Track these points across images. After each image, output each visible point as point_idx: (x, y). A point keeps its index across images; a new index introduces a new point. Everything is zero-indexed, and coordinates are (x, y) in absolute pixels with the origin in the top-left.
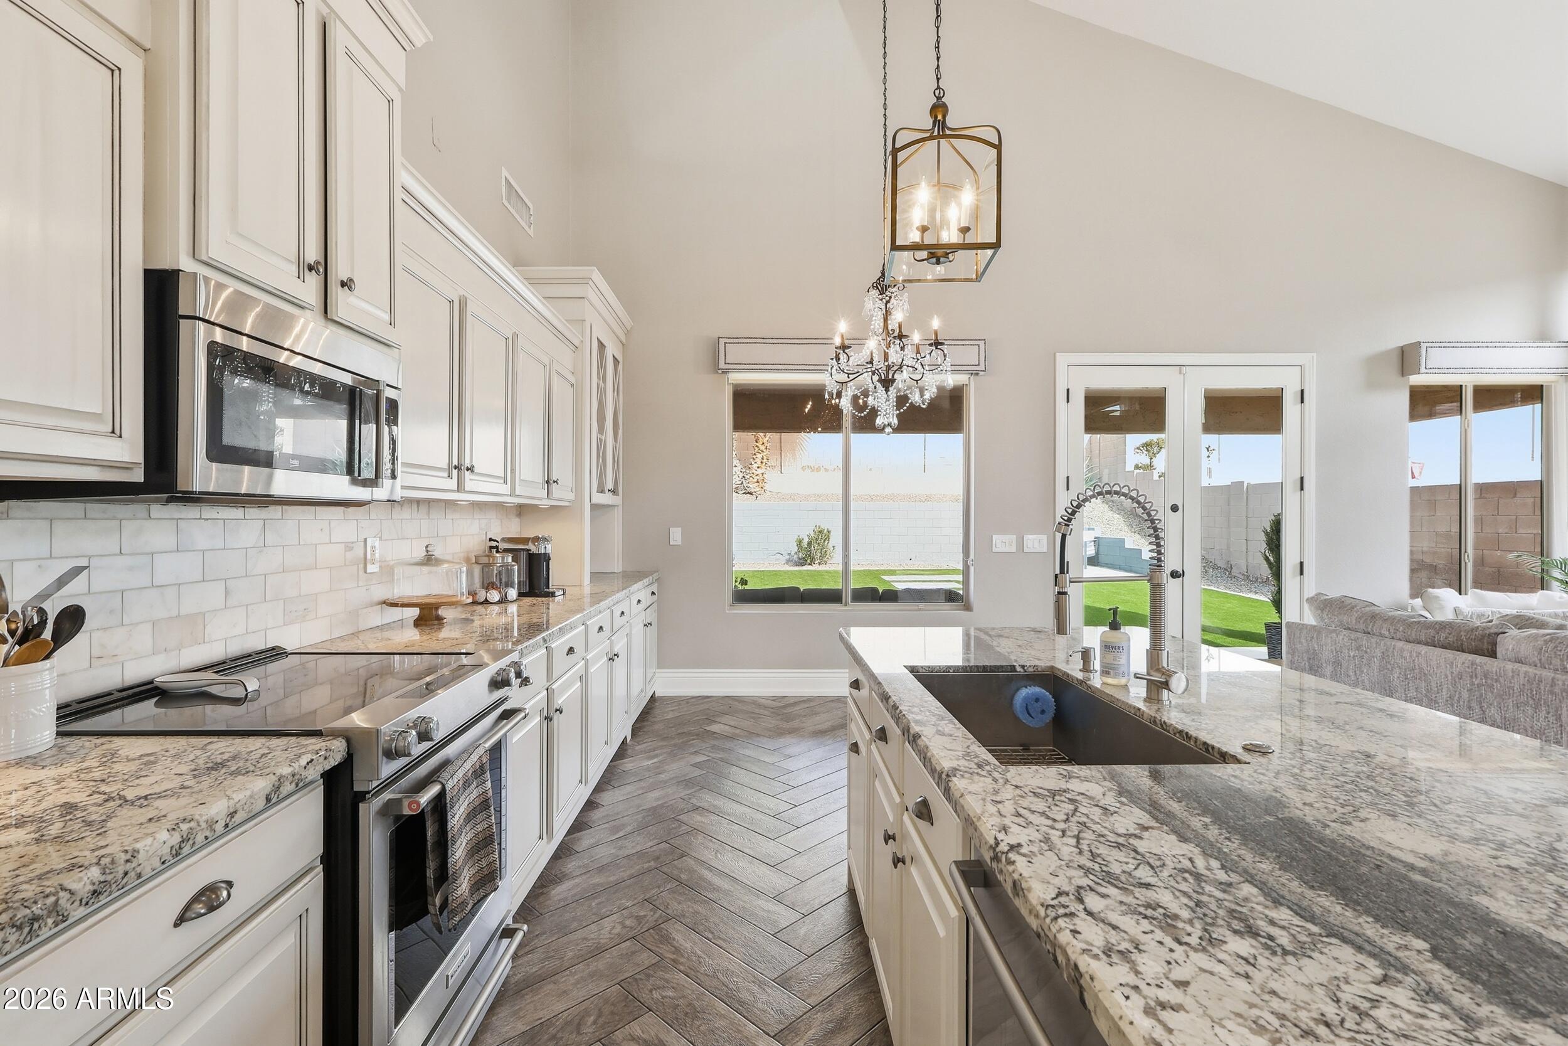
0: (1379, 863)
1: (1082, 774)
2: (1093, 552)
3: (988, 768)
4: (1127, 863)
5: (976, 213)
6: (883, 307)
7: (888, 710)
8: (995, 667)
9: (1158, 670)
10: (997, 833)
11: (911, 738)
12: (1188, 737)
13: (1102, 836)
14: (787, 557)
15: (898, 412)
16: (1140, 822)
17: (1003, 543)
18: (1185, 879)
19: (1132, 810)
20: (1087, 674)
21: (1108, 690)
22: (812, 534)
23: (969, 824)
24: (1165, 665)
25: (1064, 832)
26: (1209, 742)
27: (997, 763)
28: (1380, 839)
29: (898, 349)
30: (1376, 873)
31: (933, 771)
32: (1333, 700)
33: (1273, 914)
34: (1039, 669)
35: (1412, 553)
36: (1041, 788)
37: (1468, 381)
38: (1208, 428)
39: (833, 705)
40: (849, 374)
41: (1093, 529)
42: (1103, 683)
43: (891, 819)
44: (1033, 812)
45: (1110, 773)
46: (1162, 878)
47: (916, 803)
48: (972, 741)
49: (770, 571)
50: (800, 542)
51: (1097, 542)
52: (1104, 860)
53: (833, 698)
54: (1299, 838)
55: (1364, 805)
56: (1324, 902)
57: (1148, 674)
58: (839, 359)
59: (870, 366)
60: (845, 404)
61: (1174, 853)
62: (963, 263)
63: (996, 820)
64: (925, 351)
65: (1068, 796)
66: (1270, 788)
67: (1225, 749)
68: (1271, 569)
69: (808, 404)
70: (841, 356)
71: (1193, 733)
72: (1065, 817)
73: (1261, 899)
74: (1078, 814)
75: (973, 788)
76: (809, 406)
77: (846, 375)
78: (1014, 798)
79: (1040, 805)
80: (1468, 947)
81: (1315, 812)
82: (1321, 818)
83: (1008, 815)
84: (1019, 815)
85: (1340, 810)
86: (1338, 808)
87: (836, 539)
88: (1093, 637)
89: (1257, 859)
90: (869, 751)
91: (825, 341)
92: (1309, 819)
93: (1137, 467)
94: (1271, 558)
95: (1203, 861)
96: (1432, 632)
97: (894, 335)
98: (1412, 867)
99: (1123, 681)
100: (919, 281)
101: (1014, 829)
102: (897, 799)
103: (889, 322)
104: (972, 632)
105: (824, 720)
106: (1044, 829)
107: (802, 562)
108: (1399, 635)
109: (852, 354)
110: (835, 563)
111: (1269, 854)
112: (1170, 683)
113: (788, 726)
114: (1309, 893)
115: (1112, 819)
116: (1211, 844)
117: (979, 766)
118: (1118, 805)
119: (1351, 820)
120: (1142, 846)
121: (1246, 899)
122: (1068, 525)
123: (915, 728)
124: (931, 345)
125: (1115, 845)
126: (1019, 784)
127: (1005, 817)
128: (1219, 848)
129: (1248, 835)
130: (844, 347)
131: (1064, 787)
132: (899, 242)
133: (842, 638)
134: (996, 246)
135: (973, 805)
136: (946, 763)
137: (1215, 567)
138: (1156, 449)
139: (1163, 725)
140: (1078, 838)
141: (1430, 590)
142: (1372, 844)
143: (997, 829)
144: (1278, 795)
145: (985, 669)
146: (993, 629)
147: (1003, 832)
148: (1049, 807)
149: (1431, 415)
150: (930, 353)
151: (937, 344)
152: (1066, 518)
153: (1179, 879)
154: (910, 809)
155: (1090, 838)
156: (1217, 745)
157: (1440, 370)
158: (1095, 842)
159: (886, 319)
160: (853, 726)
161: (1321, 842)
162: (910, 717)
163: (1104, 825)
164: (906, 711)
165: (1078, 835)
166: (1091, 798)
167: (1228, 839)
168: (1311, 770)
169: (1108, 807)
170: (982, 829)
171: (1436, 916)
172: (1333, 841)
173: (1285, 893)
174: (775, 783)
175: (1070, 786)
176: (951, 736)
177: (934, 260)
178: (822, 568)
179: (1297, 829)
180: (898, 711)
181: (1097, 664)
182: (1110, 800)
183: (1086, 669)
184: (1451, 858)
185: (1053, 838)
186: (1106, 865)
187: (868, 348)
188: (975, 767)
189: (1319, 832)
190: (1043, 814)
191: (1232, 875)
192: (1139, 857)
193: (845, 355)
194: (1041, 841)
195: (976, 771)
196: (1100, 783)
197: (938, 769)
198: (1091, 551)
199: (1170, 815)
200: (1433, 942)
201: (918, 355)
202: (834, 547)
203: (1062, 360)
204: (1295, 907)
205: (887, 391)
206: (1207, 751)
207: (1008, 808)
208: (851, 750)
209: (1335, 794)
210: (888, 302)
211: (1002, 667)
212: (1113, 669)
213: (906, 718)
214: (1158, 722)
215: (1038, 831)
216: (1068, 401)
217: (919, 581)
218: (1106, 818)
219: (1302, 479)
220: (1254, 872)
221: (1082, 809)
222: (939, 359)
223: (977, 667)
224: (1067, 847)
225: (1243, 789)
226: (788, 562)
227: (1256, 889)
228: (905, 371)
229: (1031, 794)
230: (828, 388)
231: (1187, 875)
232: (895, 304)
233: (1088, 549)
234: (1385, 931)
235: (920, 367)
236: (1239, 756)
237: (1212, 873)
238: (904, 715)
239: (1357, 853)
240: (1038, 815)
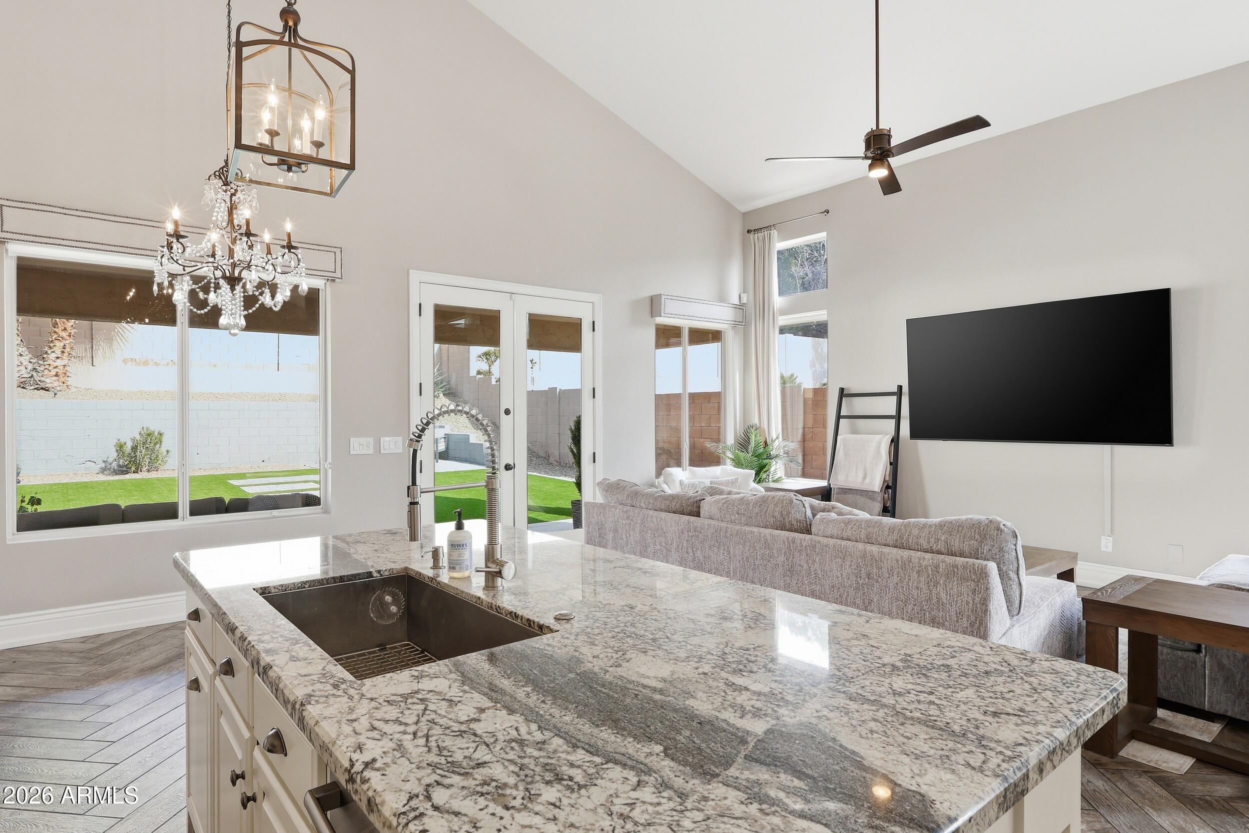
0: (636, 692)
1: (432, 671)
2: (444, 447)
3: (343, 686)
4: (468, 748)
5: (330, 127)
6: (228, 200)
7: (234, 642)
8: (352, 575)
9: (494, 562)
10: (352, 754)
11: (261, 670)
12: (516, 616)
13: (448, 728)
14: (103, 465)
15: (246, 312)
16: (479, 705)
17: (360, 445)
18: (512, 749)
19: (473, 696)
20: (436, 571)
21: (454, 584)
22: (138, 437)
23: (324, 750)
24: (499, 557)
25: (415, 734)
26: (531, 618)
27: (352, 678)
28: (637, 673)
29: (246, 248)
30: (635, 701)
31: (285, 702)
32: (613, 565)
33: (572, 758)
34: (395, 572)
35: (657, 441)
36: (395, 695)
37: (685, 324)
38: (531, 345)
39: (168, 633)
40: (184, 266)
41: (443, 427)
42: (451, 578)
43: (240, 757)
44: (387, 721)
45: (455, 665)
46: (495, 753)
47: (268, 737)
48: (327, 661)
49: (77, 484)
50: (120, 447)
51: (447, 438)
52: (449, 751)
53: (167, 626)
54: (591, 687)
55: (629, 648)
56: (606, 736)
57: (487, 567)
58: (172, 248)
59: (211, 260)
60: (180, 297)
61: (503, 727)
62: (315, 175)
63: (351, 741)
64: (278, 252)
65: (420, 696)
66: (572, 649)
67: (542, 622)
68: (575, 458)
69: (130, 290)
70: (175, 247)
71: (520, 613)
72: (415, 719)
73: (565, 747)
74: (428, 712)
75: (327, 712)
76: (131, 294)
77: (182, 267)
78: (369, 713)
79: (392, 712)
80: (683, 740)
81: (600, 662)
82: (603, 666)
83: (363, 732)
84: (374, 728)
85: (615, 656)
86: (614, 655)
87: (170, 443)
88: (443, 533)
89: (563, 713)
90: (213, 686)
91: (155, 224)
92: (596, 669)
93: (479, 373)
94: (575, 450)
95: (525, 727)
96: (668, 502)
97: (240, 232)
98: (654, 690)
99: (466, 574)
100: (269, 184)
101: (370, 744)
102: (246, 734)
103: (235, 216)
104: (331, 542)
105: (155, 653)
106: (397, 736)
107: (123, 470)
108: (650, 506)
109: (189, 244)
110: (169, 469)
111: (570, 706)
112: (502, 572)
113: (105, 670)
114: (596, 731)
115: (456, 709)
116: (532, 711)
117: (336, 686)
118: (461, 694)
119: (621, 662)
120: (479, 728)
121: (555, 751)
122: (419, 441)
123: (266, 659)
124: (283, 247)
125: (459, 733)
126: (375, 696)
127: (360, 734)
128: (537, 712)
129: (558, 695)
130: (178, 236)
131: (416, 689)
132: (245, 141)
133: (176, 564)
134: (351, 167)
135: (328, 730)
136: (298, 692)
137: (538, 457)
138: (493, 358)
139: (498, 608)
140: (427, 737)
141: (667, 469)
142: (633, 678)
143: (352, 750)
144: (577, 654)
145: (342, 578)
146: (350, 535)
147: (358, 751)
148: (402, 713)
149: (667, 345)
150: (283, 256)
151: (290, 247)
152: (417, 435)
153: (508, 750)
154: (261, 744)
155: (438, 733)
156: (536, 620)
157: (671, 315)
158: (442, 736)
159: (230, 213)
160: (192, 660)
161: (603, 686)
162: (260, 647)
163: (450, 716)
164: (255, 641)
165: (427, 734)
166: (439, 693)
167: (543, 702)
168: (598, 627)
169: (453, 698)
170: (338, 754)
171: (667, 723)
172: (610, 683)
173: (581, 737)
174: (86, 744)
175: (421, 686)
176: (306, 659)
177: (285, 167)
178: (153, 475)
179: (588, 680)
180: (246, 643)
181: (444, 561)
182: (454, 692)
183: (436, 566)
184: (675, 676)
185: (405, 743)
186: (451, 756)
187: (209, 241)
188: (331, 688)
189: (602, 678)
190: (397, 721)
191: (546, 734)
192: (477, 739)
193: (180, 245)
194: (394, 750)
195: (331, 693)
196: (447, 676)
197: (292, 698)
198: (442, 447)
199: (503, 692)
200: (665, 744)
201: (269, 256)
202: (168, 451)
203: (415, 276)
204: (587, 747)
205: (233, 289)
206: (530, 625)
207: (364, 723)
208: (190, 688)
209: (612, 644)
210: (233, 195)
211: (359, 574)
212: (459, 564)
213: (255, 649)
214: (494, 607)
215: (391, 740)
216: (420, 315)
217: (273, 484)
218: (451, 710)
219: (594, 389)
220: (561, 725)
221: (432, 707)
222: (292, 263)
223: (334, 578)
224: (415, 749)
225: (554, 655)
226: (103, 471)
227: (562, 740)
228: (253, 272)
229: (386, 703)
230: (157, 280)
231: (514, 744)
232: (242, 198)
233: (439, 445)
234: (639, 746)
235: (271, 268)
236: (552, 627)
237: (532, 736)
238: (253, 646)
239: (624, 688)
240: (391, 723)
